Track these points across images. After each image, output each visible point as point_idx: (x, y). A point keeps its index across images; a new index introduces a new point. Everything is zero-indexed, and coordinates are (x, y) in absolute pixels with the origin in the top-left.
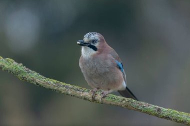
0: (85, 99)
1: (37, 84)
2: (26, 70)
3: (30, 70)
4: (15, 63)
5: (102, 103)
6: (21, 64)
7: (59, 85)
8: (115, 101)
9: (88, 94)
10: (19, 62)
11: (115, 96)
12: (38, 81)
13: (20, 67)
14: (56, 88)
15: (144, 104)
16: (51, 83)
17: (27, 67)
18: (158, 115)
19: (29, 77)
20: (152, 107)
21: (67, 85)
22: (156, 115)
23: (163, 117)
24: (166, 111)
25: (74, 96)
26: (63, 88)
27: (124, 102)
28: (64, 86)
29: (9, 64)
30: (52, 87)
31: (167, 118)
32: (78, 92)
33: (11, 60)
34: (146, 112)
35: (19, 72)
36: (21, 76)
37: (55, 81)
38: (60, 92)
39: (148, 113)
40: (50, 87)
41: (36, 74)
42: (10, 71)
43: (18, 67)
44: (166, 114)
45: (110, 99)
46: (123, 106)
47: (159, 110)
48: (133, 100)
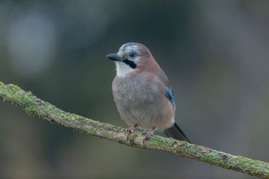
0: (121, 142)
1: (53, 121)
2: (37, 102)
3: (42, 101)
4: (22, 92)
5: (144, 148)
6: (30, 93)
7: (83, 123)
8: (163, 145)
9: (122, 135)
10: (27, 90)
11: (163, 139)
12: (53, 116)
13: (28, 97)
14: (79, 127)
15: (204, 149)
16: (72, 119)
17: (37, 97)
18: (223, 164)
19: (41, 111)
20: (215, 154)
21: (95, 122)
22: (221, 165)
23: (230, 168)
24: (234, 159)
25: (104, 138)
26: (89, 127)
27: (175, 146)
28: (91, 123)
29: (13, 92)
30: (73, 126)
31: (236, 169)
32: (110, 132)
33: (16, 86)
34: (207, 161)
35: (27, 104)
36: (30, 110)
37: (78, 117)
38: (85, 132)
39: (209, 162)
40: (70, 125)
41: (50, 106)
42: (15, 103)
43: (26, 96)
44: (234, 163)
45: (155, 143)
46: (175, 152)
47: (225, 158)
48: (189, 144)
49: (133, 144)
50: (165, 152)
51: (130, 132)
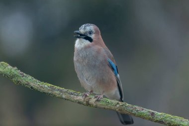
0: (79, 103)
1: (32, 88)
2: (21, 74)
3: (24, 74)
4: (10, 67)
5: (96, 107)
6: (16, 68)
7: (54, 89)
8: (109, 105)
9: (80, 98)
10: (13, 66)
11: (109, 100)
12: (32, 84)
13: (15, 71)
14: (50, 92)
15: (138, 108)
16: (46, 87)
17: (21, 71)
18: (152, 118)
19: (24, 81)
20: (146, 111)
21: (61, 88)
22: (150, 119)
23: (157, 121)
24: (159, 115)
25: (68, 100)
26: (57, 92)
27: (118, 106)
28: (59, 90)
29: (3, 68)
30: (46, 91)
31: (161, 122)
32: (72, 96)
33: (6, 63)
35: (14, 76)
36: (16, 80)
37: (50, 85)
38: (55, 96)
39: (141, 117)
40: (44, 90)
41: (30, 77)
42: (5, 75)
43: (13, 70)
44: (159, 118)
45: (104, 103)
46: (117, 110)
47: (153, 114)
48: (127, 104)
49: (88, 104)
50: (110, 110)
51: (86, 96)
